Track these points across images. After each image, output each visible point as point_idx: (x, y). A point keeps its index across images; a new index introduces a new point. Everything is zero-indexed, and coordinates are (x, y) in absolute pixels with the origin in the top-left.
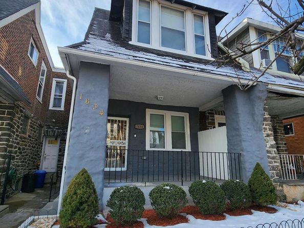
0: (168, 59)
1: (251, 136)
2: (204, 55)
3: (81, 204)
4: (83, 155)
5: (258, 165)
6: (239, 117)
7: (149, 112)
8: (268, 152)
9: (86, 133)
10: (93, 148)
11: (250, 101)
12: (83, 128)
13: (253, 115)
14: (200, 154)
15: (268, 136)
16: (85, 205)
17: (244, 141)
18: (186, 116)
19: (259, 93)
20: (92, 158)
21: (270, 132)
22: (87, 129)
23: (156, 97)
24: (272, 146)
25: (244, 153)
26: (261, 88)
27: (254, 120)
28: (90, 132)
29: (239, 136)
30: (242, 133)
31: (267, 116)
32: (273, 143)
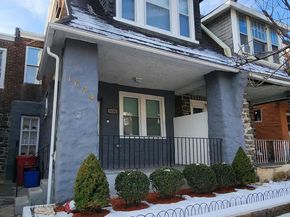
0: (157, 41)
2: (188, 36)
3: (97, 186)
5: (240, 148)
7: (122, 95)
8: (246, 137)
9: (77, 119)
11: (232, 88)
12: (74, 113)
13: (234, 102)
14: (176, 140)
15: (246, 122)
16: (101, 187)
17: (226, 127)
18: (161, 100)
19: (241, 81)
21: (248, 119)
22: (78, 114)
23: (135, 79)
24: (249, 132)
25: (226, 139)
26: (243, 75)
27: (234, 107)
28: (82, 117)
29: (222, 122)
30: (225, 119)
31: (246, 103)
32: (250, 128)
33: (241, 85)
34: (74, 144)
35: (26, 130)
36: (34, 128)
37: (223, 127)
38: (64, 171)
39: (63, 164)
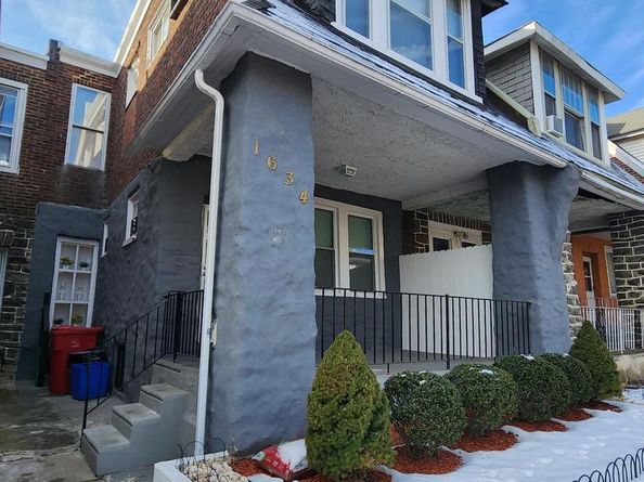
1: (547, 269)
2: (462, 85)
4: (273, 299)
6: (529, 231)
8: (569, 301)
9: (274, 245)
10: (291, 282)
11: (549, 199)
12: (267, 231)
15: (568, 270)
17: (538, 278)
18: (377, 218)
20: (292, 309)
21: (571, 263)
22: (276, 234)
24: (573, 290)
25: (538, 302)
27: (553, 238)
28: (283, 242)
32: (574, 283)
33: (567, 194)
34: (269, 306)
35: (66, 269)
36: (84, 265)
37: (531, 279)
38: (249, 372)
39: (248, 355)
